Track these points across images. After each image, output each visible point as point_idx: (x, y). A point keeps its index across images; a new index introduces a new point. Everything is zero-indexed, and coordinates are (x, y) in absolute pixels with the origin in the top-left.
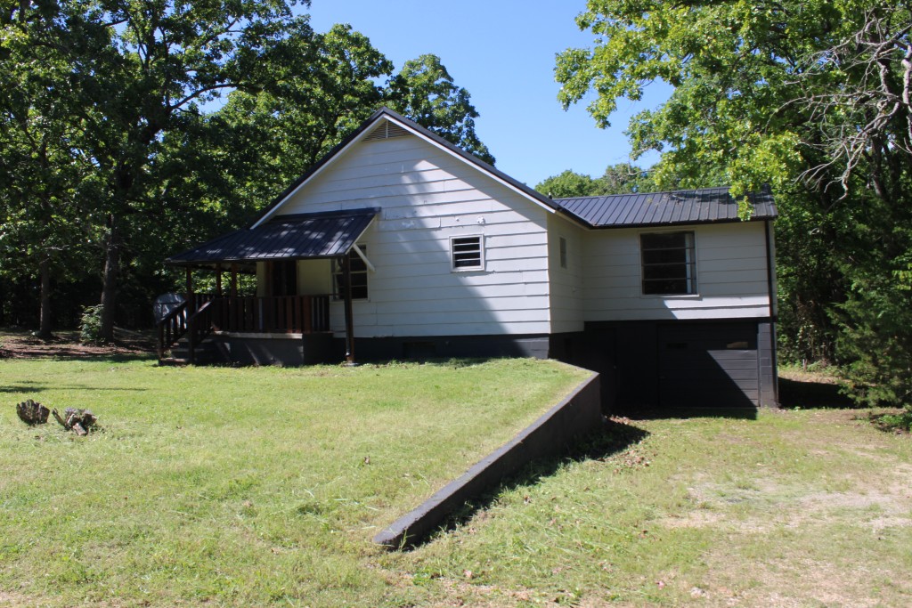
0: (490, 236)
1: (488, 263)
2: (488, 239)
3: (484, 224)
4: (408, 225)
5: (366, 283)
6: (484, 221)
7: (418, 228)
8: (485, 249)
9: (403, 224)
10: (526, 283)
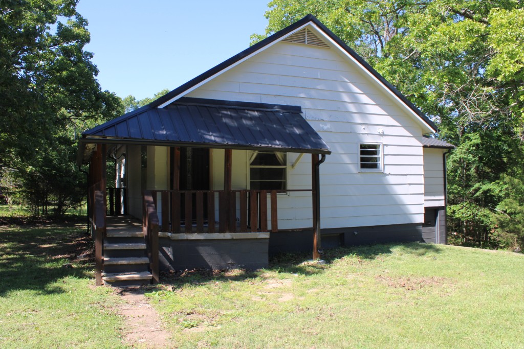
0: (387, 145)
1: (386, 166)
2: (385, 147)
3: (382, 135)
4: (325, 128)
5: (285, 178)
6: (383, 133)
7: (333, 130)
8: (384, 155)
9: (321, 125)
10: (410, 184)
